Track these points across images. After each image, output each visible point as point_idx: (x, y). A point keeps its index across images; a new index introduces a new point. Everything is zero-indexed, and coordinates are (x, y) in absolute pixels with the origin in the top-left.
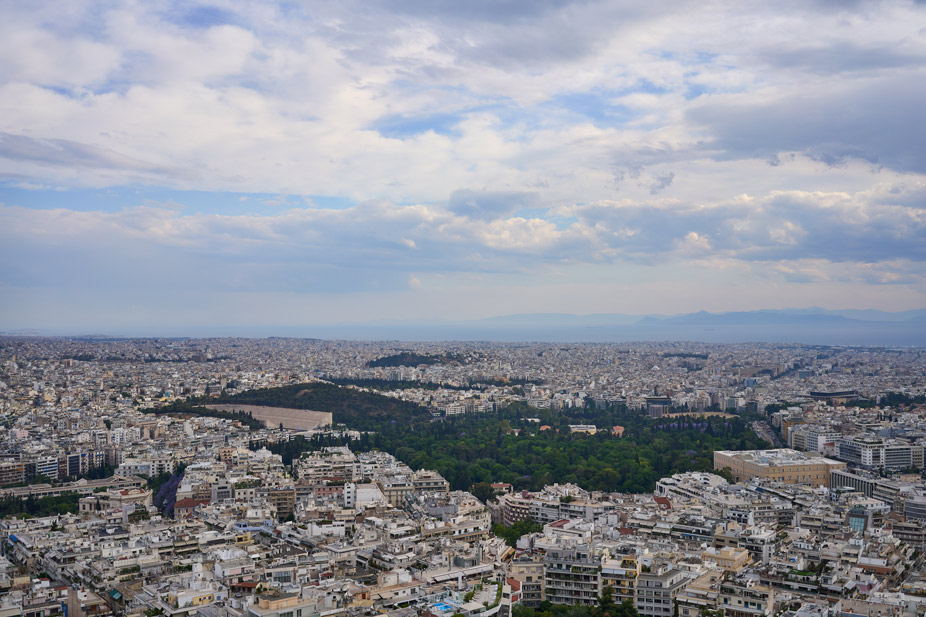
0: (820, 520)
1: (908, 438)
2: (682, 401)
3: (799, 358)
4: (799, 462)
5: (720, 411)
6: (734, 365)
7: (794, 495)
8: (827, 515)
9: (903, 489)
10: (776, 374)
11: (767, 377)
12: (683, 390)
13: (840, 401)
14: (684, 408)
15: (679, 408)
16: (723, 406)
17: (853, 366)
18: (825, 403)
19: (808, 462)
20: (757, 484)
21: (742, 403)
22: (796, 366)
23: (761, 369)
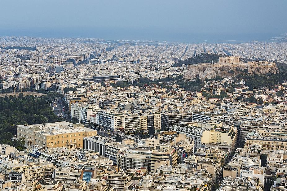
0: (66, 174)
1: (141, 109)
2: (11, 84)
3: (94, 50)
4: (68, 131)
5: (34, 91)
6: (52, 56)
7: (57, 157)
8: (71, 171)
9: (122, 149)
10: (77, 62)
11: (71, 64)
12: (14, 76)
13: (111, 82)
14: (11, 89)
15: (8, 89)
16: (37, 87)
17: (126, 56)
18: (100, 84)
19: (73, 131)
20: (36, 150)
21: (49, 85)
22: (92, 56)
23: (68, 59)
